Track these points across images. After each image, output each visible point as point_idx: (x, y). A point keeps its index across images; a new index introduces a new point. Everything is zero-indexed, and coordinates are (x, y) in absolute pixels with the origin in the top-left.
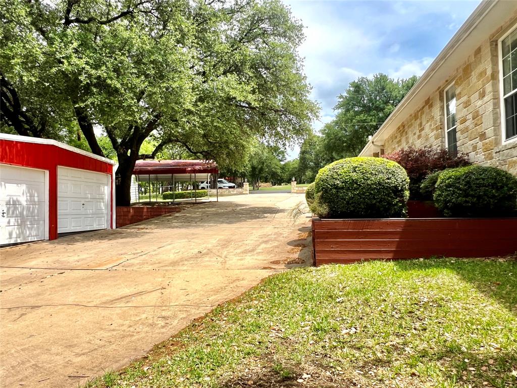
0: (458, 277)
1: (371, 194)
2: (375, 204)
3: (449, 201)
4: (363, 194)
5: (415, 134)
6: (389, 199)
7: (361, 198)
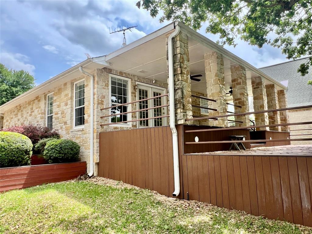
0: (57, 192)
1: (12, 154)
2: (14, 159)
3: (52, 156)
4: (8, 154)
5: (28, 113)
6: (23, 156)
7: (6, 156)
